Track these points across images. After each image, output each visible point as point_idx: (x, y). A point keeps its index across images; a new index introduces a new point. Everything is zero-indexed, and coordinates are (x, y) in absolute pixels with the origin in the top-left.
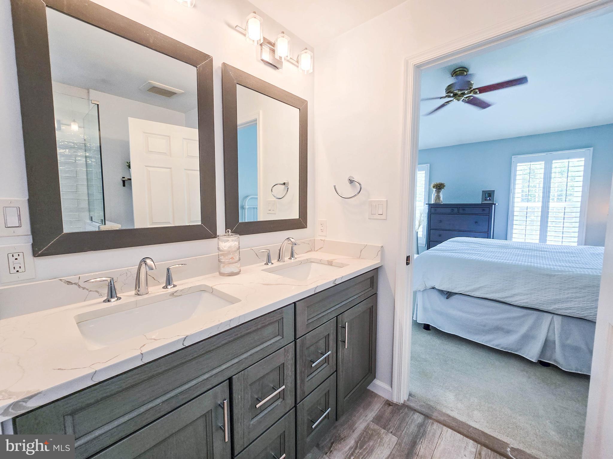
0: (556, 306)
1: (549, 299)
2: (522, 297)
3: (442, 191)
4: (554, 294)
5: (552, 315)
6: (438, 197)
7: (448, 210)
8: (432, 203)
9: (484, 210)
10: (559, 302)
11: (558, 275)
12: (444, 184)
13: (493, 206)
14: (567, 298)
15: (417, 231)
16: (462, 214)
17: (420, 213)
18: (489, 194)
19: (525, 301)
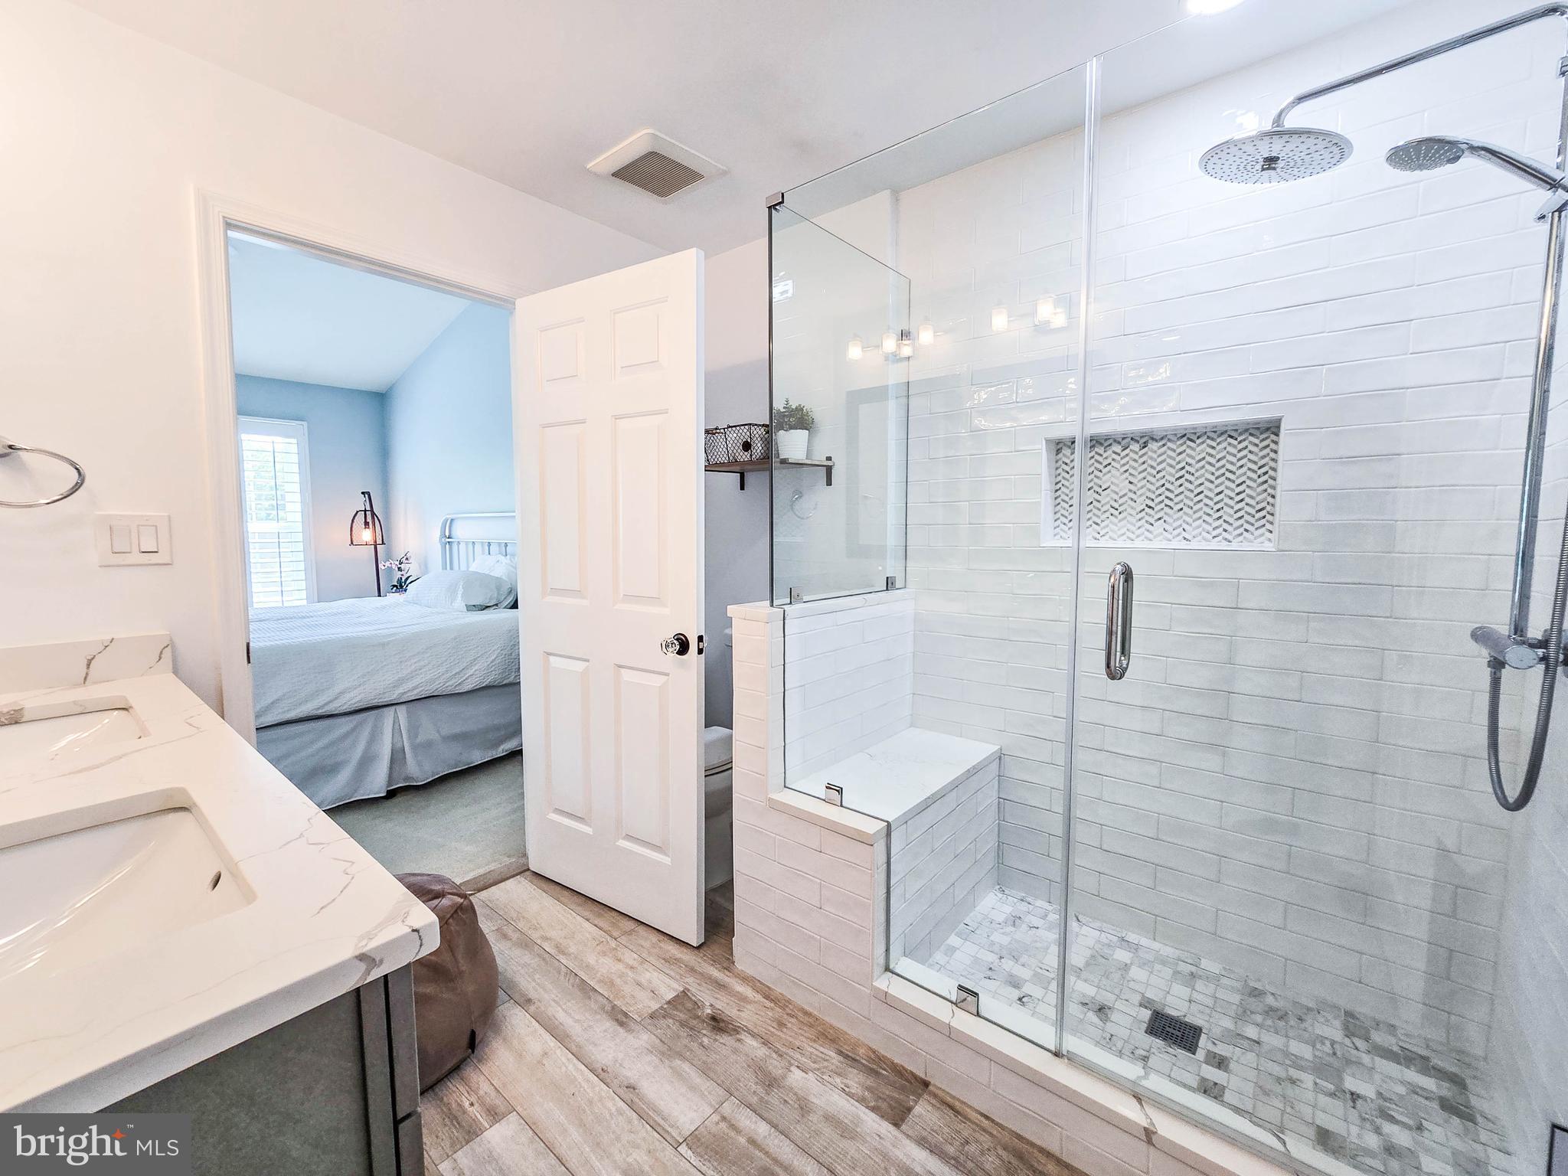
0: (401, 690)
1: (390, 682)
2: (352, 694)
4: (395, 672)
5: (393, 708)
10: (401, 684)
14: (412, 672)
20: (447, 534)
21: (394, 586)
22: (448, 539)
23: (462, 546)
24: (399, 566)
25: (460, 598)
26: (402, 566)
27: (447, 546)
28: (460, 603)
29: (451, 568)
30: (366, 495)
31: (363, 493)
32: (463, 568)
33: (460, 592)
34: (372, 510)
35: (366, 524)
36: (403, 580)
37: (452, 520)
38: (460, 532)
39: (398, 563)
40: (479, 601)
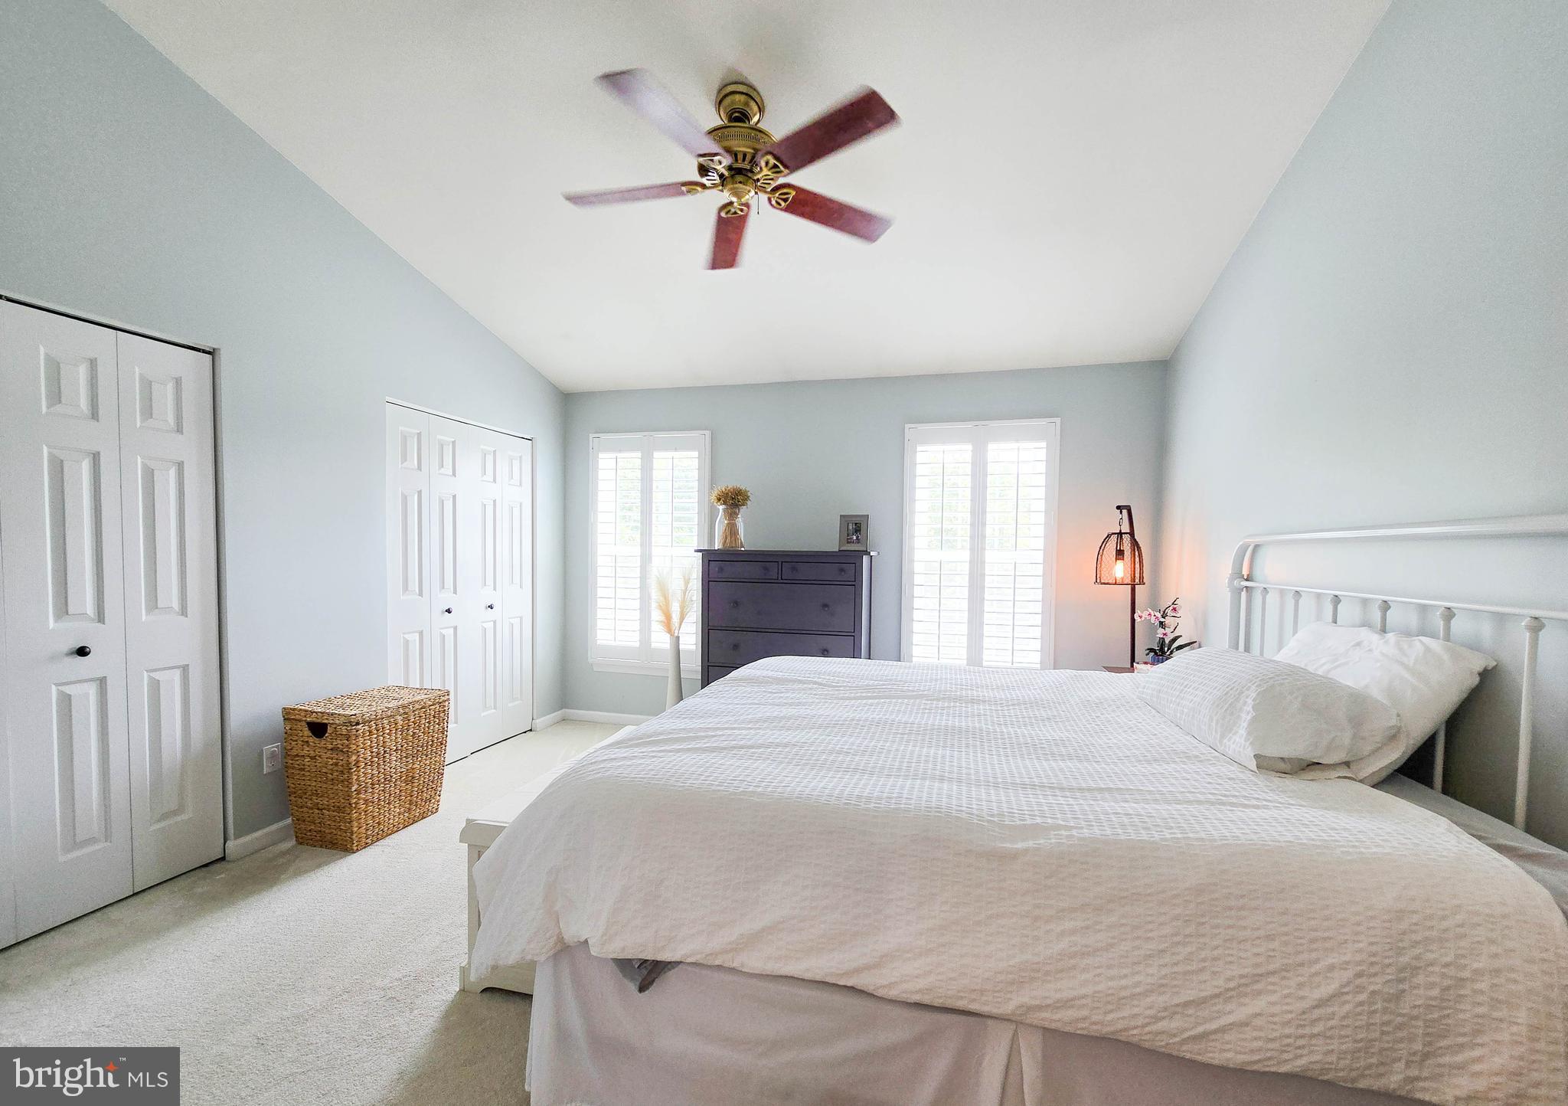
3: (741, 510)
6: (732, 530)
7: (754, 570)
8: (716, 548)
9: (842, 570)
10: (1033, 979)
11: (1026, 851)
12: (746, 491)
13: (865, 559)
14: (1060, 957)
15: (676, 634)
16: (793, 582)
17: (685, 579)
18: (855, 527)
19: (921, 984)
20: (1245, 572)
21: (1151, 650)
22: (1245, 581)
23: (1272, 598)
24: (1162, 620)
25: (1242, 732)
26: (1168, 621)
27: (1244, 594)
28: (1240, 745)
29: (1247, 649)
30: (1125, 512)
31: (1118, 507)
32: (1268, 654)
33: (1246, 716)
34: (1132, 534)
35: (1120, 554)
36: (1167, 641)
37: (1257, 547)
38: (1272, 568)
39: (1159, 615)
40: (1298, 748)
